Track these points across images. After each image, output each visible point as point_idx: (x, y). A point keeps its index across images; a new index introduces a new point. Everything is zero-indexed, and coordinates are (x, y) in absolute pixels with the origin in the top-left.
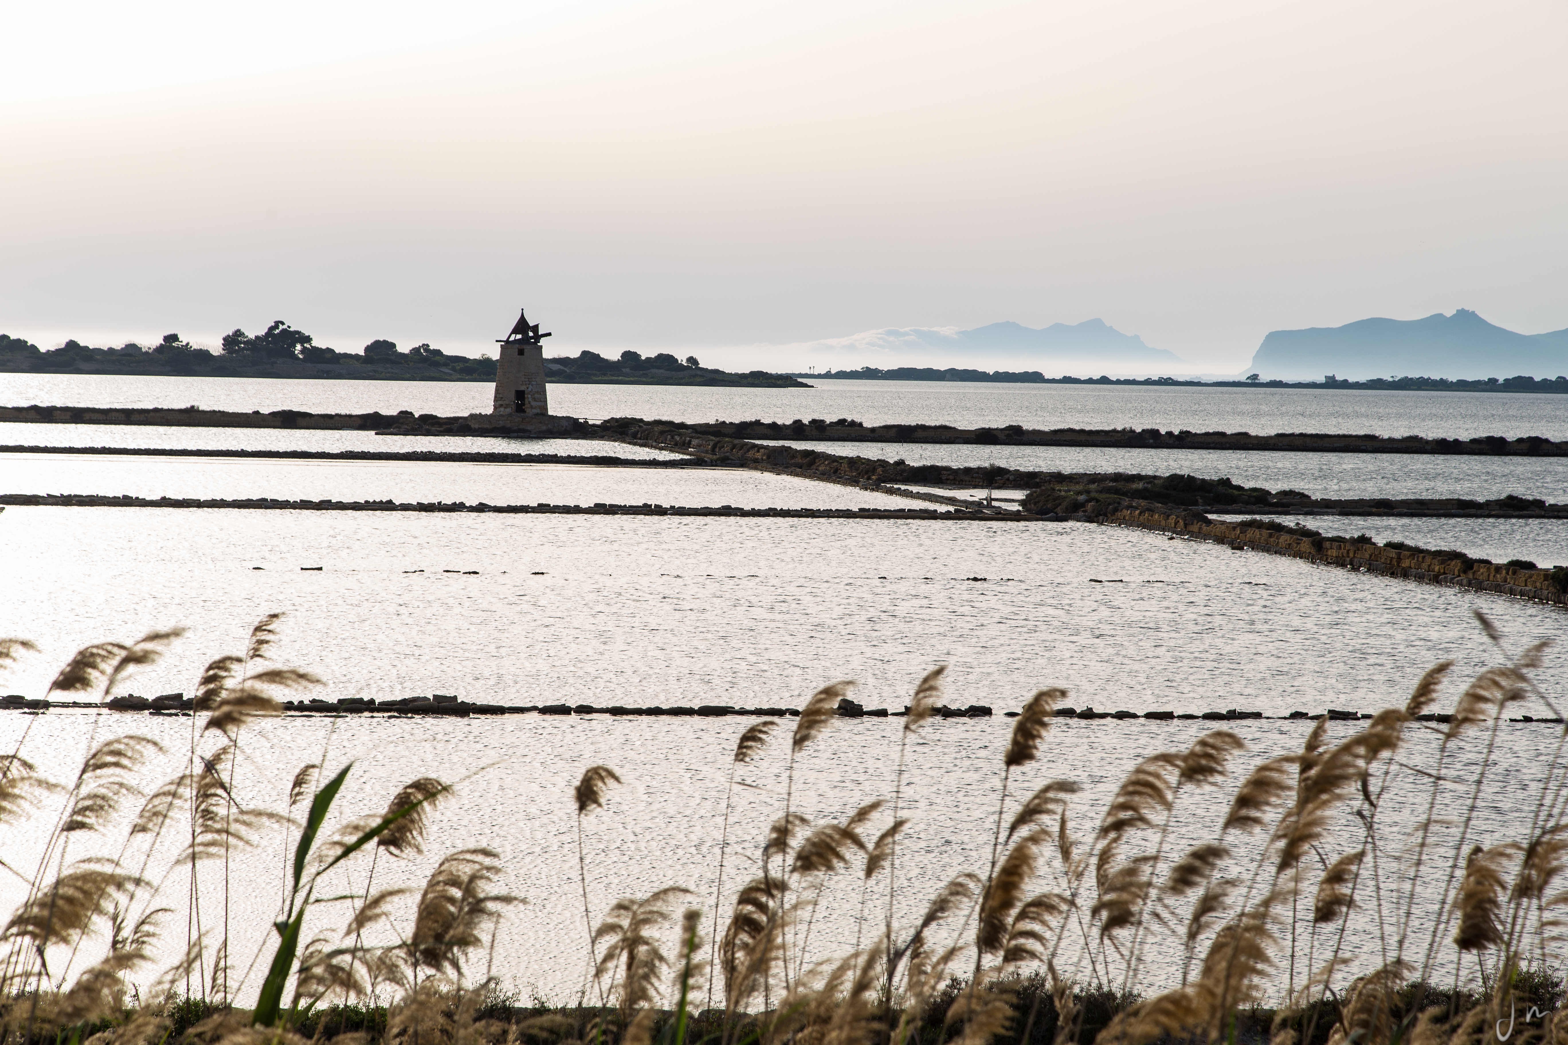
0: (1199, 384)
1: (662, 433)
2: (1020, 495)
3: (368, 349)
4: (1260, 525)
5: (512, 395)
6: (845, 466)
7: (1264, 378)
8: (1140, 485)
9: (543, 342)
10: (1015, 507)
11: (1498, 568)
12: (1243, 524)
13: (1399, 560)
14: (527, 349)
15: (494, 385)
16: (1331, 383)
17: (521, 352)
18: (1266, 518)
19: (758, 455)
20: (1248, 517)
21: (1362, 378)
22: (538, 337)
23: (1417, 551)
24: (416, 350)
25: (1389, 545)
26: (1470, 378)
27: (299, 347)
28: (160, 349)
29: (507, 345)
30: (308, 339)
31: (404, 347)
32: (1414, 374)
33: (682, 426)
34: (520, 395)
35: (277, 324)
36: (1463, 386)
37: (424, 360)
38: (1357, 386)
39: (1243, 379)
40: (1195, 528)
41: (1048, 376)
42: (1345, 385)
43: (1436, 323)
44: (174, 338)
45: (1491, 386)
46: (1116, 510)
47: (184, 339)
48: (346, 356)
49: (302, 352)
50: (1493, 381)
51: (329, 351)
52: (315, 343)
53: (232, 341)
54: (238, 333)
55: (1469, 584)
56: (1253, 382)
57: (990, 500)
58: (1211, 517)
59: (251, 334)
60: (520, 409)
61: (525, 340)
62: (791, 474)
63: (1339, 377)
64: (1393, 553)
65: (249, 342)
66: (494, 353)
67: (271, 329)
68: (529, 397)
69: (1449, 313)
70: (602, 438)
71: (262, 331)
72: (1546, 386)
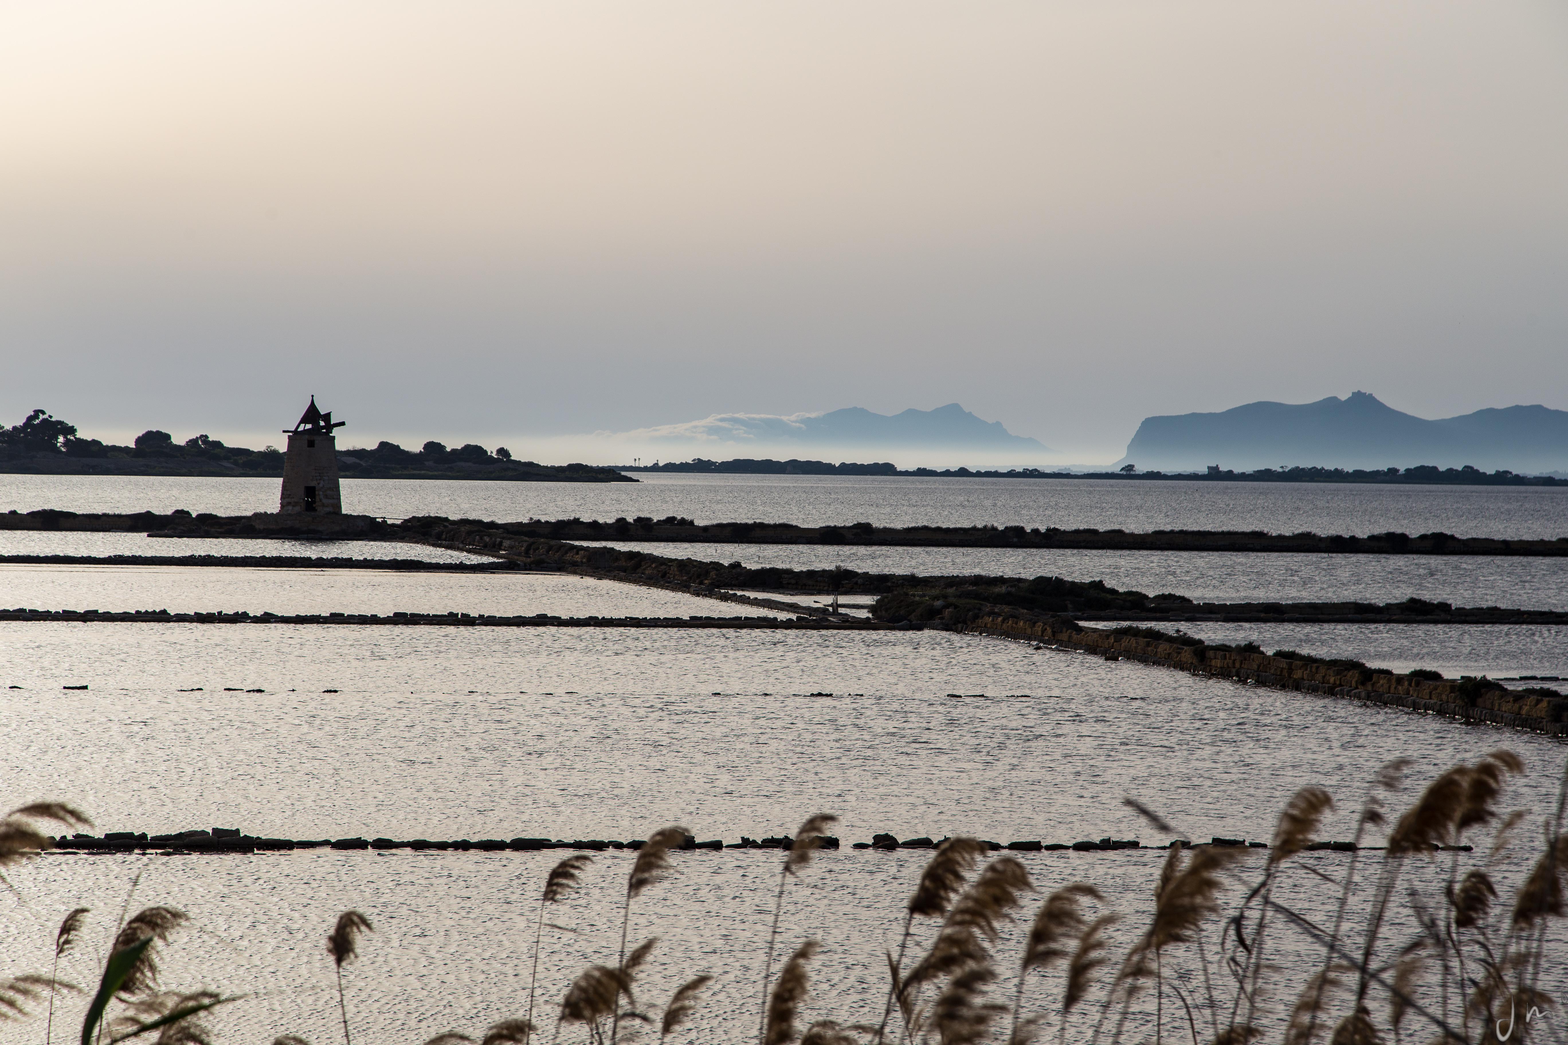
0: (1068, 476)
1: (469, 533)
3: (139, 441)
4: (1136, 632)
5: (301, 492)
6: (674, 569)
7: (1141, 468)
8: (1003, 589)
9: (335, 432)
10: (864, 614)
11: (1400, 679)
12: (1118, 631)
13: (1291, 670)
14: (318, 440)
15: (280, 480)
16: (1215, 474)
17: (311, 444)
18: (1144, 625)
19: (578, 558)
21: (1249, 467)
22: (330, 427)
23: (1310, 661)
24: (193, 442)
25: (1279, 654)
26: (1368, 468)
27: (61, 439)
29: (295, 437)
30: (72, 430)
31: (179, 439)
32: (1306, 463)
33: (492, 525)
34: (310, 491)
35: (37, 413)
36: (1359, 476)
37: (202, 453)
38: (1243, 477)
39: (1117, 470)
40: (1064, 636)
41: (900, 467)
42: (1230, 476)
43: (1330, 406)
45: (1391, 476)
46: (976, 617)
48: (114, 448)
49: (65, 444)
50: (1393, 471)
51: (95, 443)
52: (79, 435)
55: (1368, 698)
56: (1128, 473)
57: (836, 606)
58: (1082, 623)
59: (7, 425)
60: (310, 507)
61: (316, 429)
62: (614, 578)
63: (1224, 468)
64: (1283, 663)
66: (282, 446)
67: (30, 419)
68: (320, 494)
69: (1344, 396)
70: (402, 539)
71: (20, 422)
72: (1452, 477)
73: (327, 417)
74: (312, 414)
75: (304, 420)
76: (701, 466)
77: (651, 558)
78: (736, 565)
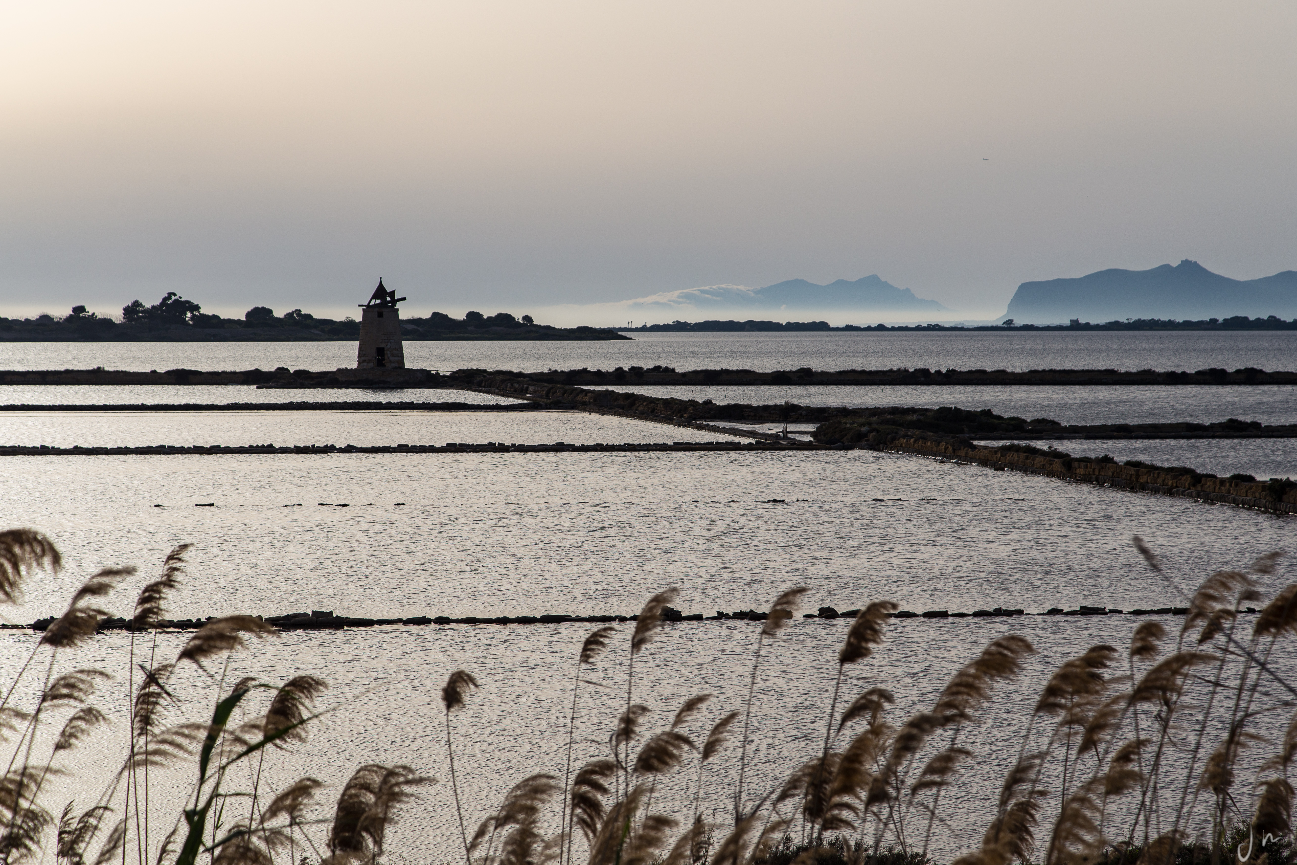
1: (503, 381)
2: (811, 428)
3: (248, 315)
4: (1017, 449)
5: (373, 352)
6: (661, 406)
7: (1019, 321)
8: (914, 417)
9: (399, 305)
10: (808, 438)
11: (1223, 481)
12: (1004, 448)
13: (1138, 476)
14: (386, 312)
15: (358, 343)
16: (1076, 326)
17: (380, 315)
18: (1023, 443)
19: (586, 399)
20: (1008, 443)
21: (1102, 320)
22: (394, 301)
23: (1153, 468)
24: (290, 315)
25: (1128, 463)
26: (1195, 319)
27: (189, 315)
28: (69, 319)
29: (368, 310)
30: (197, 308)
31: (279, 313)
32: (1146, 316)
33: (520, 375)
34: (380, 351)
35: (170, 295)
36: (1188, 325)
37: (297, 323)
38: (1098, 328)
39: (1000, 324)
40: (962, 453)
41: (832, 325)
42: (1087, 327)
43: (1164, 272)
44: (81, 309)
45: (1212, 325)
46: (894, 439)
47: (90, 309)
48: (230, 321)
49: (193, 318)
50: (1214, 321)
51: (215, 317)
52: (203, 311)
53: (132, 311)
54: (137, 304)
55: (1199, 496)
56: (1009, 326)
57: (786, 432)
58: (975, 443)
59: (148, 305)
60: (380, 363)
61: (384, 303)
62: (615, 414)
63: (1082, 321)
64: (1132, 471)
65: (146, 311)
66: (357, 316)
67: (165, 299)
68: (388, 353)
69: (1175, 263)
70: (451, 387)
71: (157, 302)
72: (1259, 325)
73: (392, 294)
74: (380, 292)
75: (375, 297)
76: (680, 327)
77: (642, 398)
78: (708, 402)
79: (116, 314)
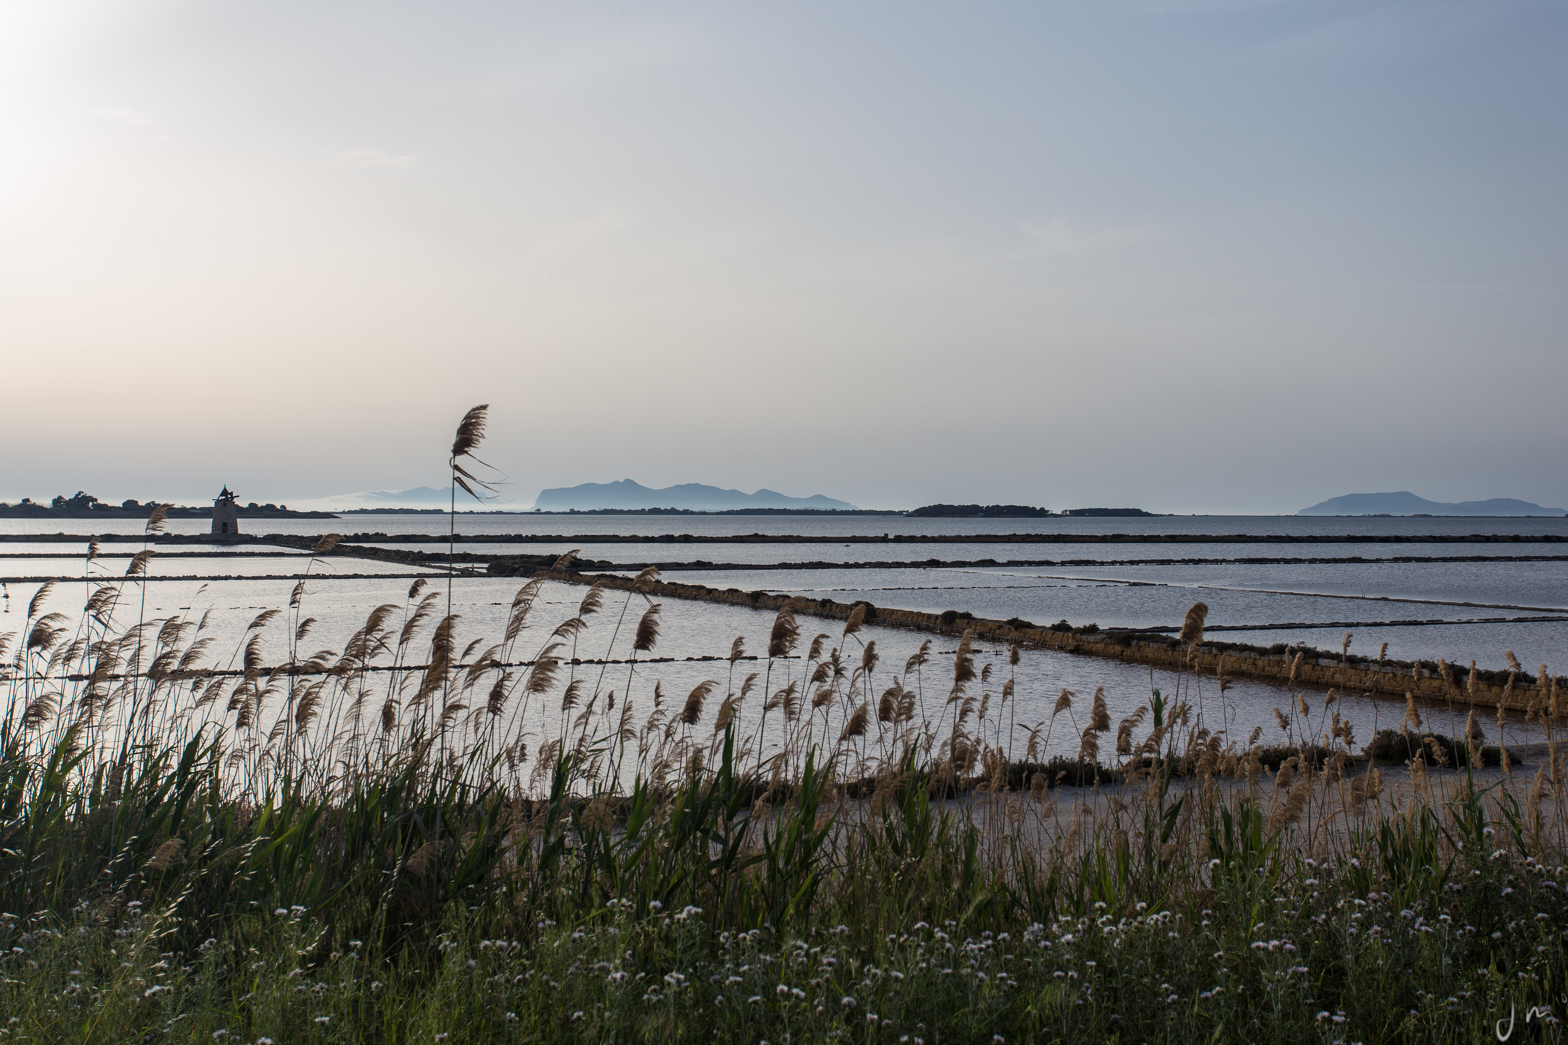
0: (514, 513)
1: (295, 541)
2: (486, 565)
3: (124, 504)
4: (605, 576)
5: (221, 525)
6: (393, 554)
7: (543, 510)
8: (538, 560)
9: (235, 500)
10: (485, 571)
11: (724, 592)
12: (597, 576)
13: (676, 590)
14: (228, 503)
16: (572, 512)
17: (225, 505)
18: (608, 573)
19: (347, 550)
20: (600, 573)
21: (586, 510)
22: (232, 498)
23: (683, 586)
24: (148, 504)
25: (669, 583)
26: (633, 509)
27: (91, 504)
28: (20, 506)
29: (218, 502)
30: (96, 500)
31: (142, 503)
32: (609, 507)
33: (302, 537)
34: (225, 524)
35: (80, 493)
36: (630, 512)
37: (153, 509)
38: (584, 513)
39: (533, 511)
40: (575, 578)
41: (445, 511)
42: (579, 513)
43: (616, 485)
44: (28, 500)
45: (643, 512)
46: (535, 571)
47: (33, 501)
48: (113, 507)
49: (93, 505)
50: (643, 510)
51: (105, 505)
52: (99, 502)
53: (57, 501)
54: (60, 498)
55: (711, 600)
56: (538, 512)
57: (473, 568)
58: (581, 573)
59: (67, 499)
60: (225, 531)
61: (227, 498)
62: (369, 558)
63: (576, 510)
64: (673, 587)
65: (66, 502)
66: (212, 504)
67: (77, 495)
68: (229, 526)
69: (621, 480)
70: (265, 544)
71: (72, 497)
72: (666, 512)
73: (231, 494)
74: (225, 492)
75: (221, 495)
76: (363, 511)
77: (379, 549)
78: (421, 552)
79: (47, 503)
